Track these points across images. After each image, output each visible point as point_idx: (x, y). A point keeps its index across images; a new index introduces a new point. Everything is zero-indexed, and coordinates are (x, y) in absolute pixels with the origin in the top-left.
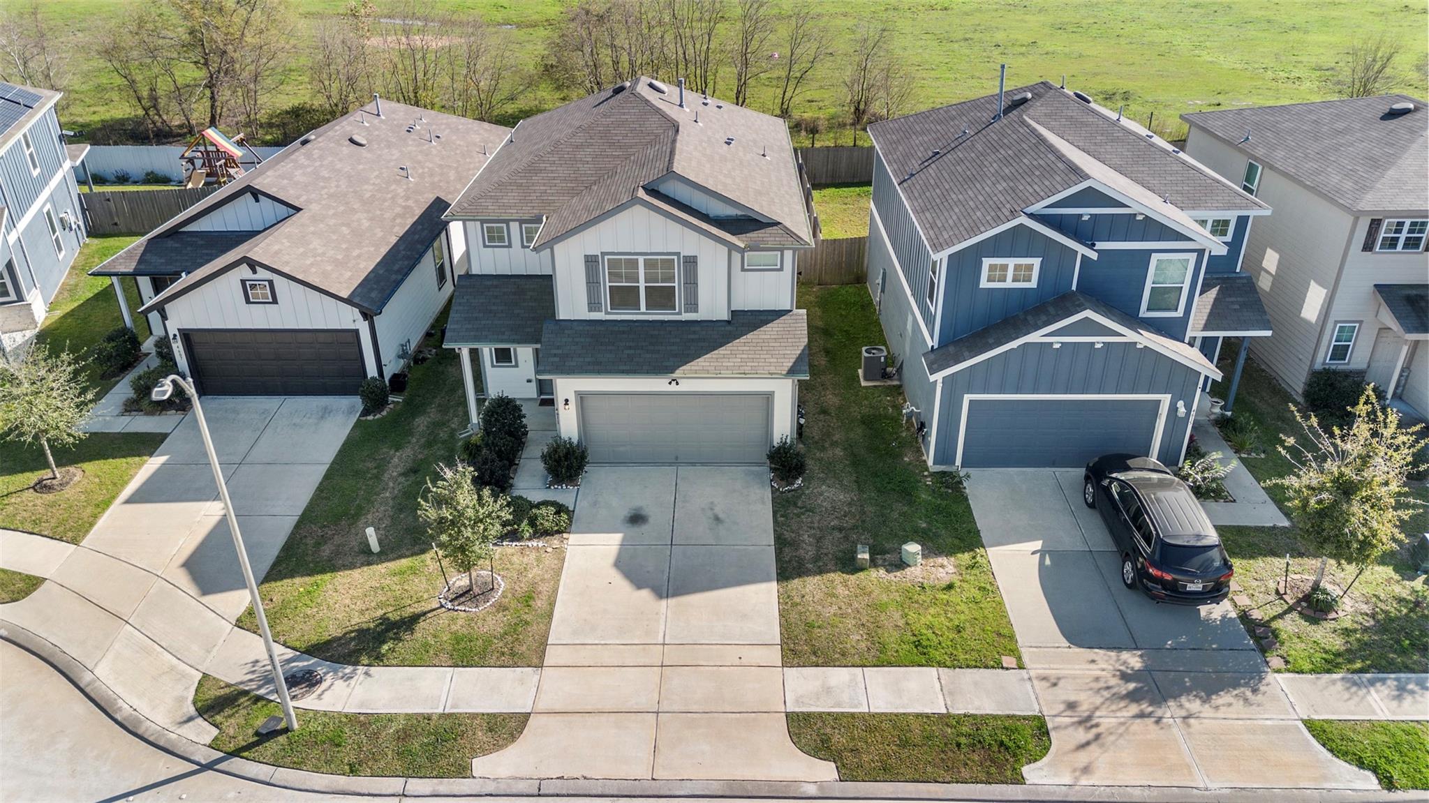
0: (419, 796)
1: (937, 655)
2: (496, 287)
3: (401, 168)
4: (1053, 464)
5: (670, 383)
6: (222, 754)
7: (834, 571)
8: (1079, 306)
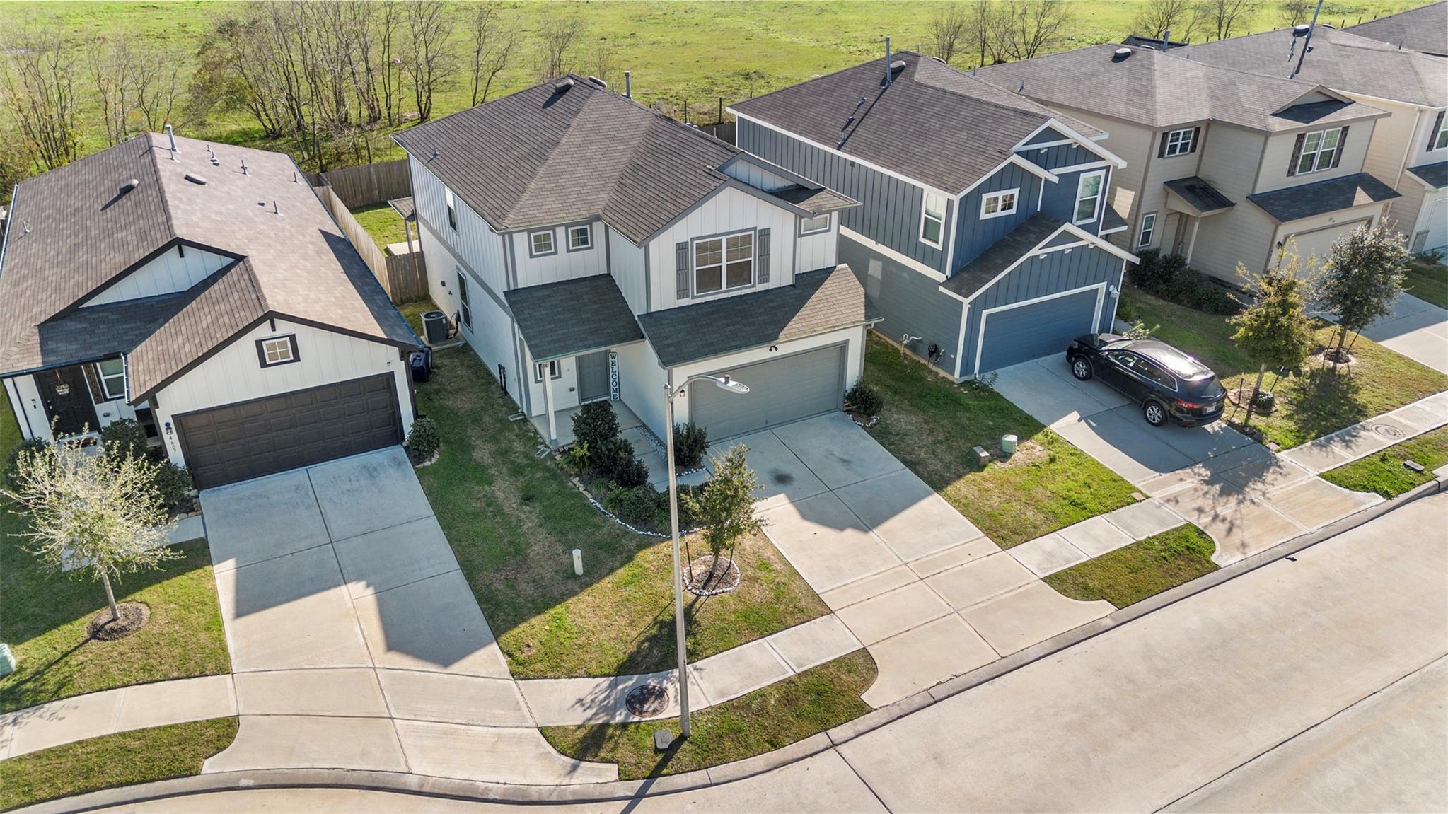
0: (847, 741)
1: (1092, 506)
2: (549, 296)
3: (259, 204)
4: (1034, 357)
5: (771, 350)
6: (642, 782)
7: (968, 473)
8: (1056, 221)
